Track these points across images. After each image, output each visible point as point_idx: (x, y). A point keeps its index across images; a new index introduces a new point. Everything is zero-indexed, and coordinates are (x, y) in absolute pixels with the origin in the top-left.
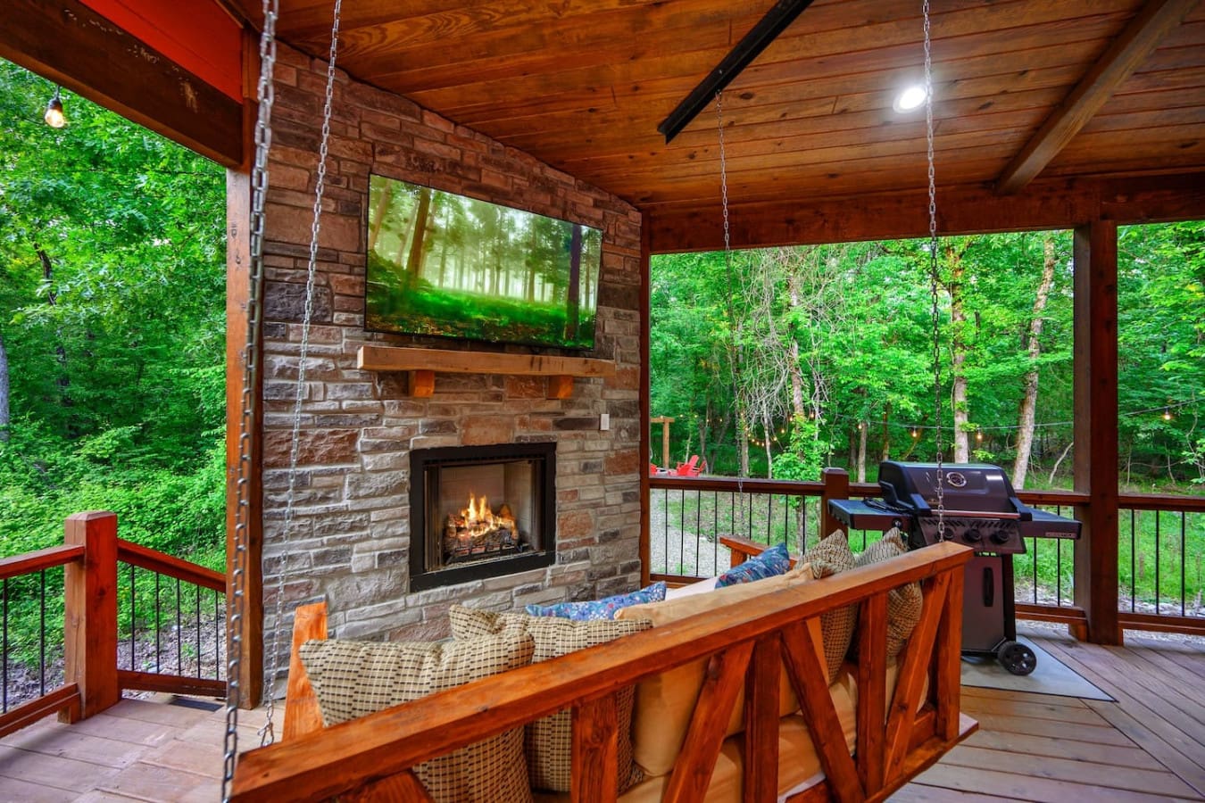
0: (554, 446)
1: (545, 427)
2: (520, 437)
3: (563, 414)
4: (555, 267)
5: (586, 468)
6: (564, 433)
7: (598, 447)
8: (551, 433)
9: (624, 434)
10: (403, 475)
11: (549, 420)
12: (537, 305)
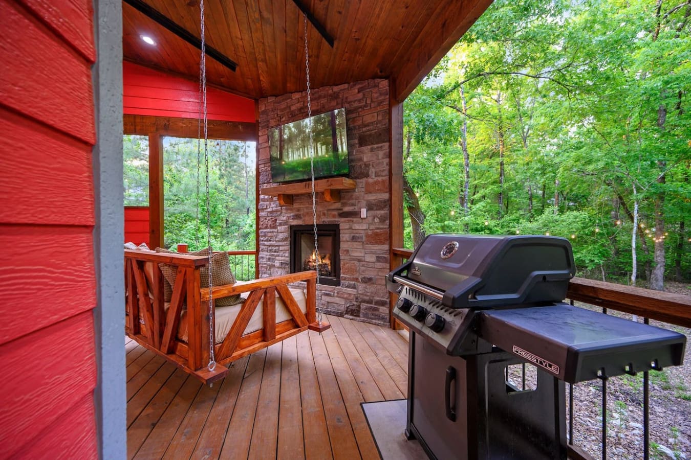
0: (338, 226)
1: (334, 216)
2: (324, 221)
3: (341, 209)
4: (325, 136)
5: (354, 239)
6: (343, 219)
7: (360, 227)
8: (337, 219)
9: (377, 220)
10: (286, 235)
11: (336, 213)
12: (320, 157)
